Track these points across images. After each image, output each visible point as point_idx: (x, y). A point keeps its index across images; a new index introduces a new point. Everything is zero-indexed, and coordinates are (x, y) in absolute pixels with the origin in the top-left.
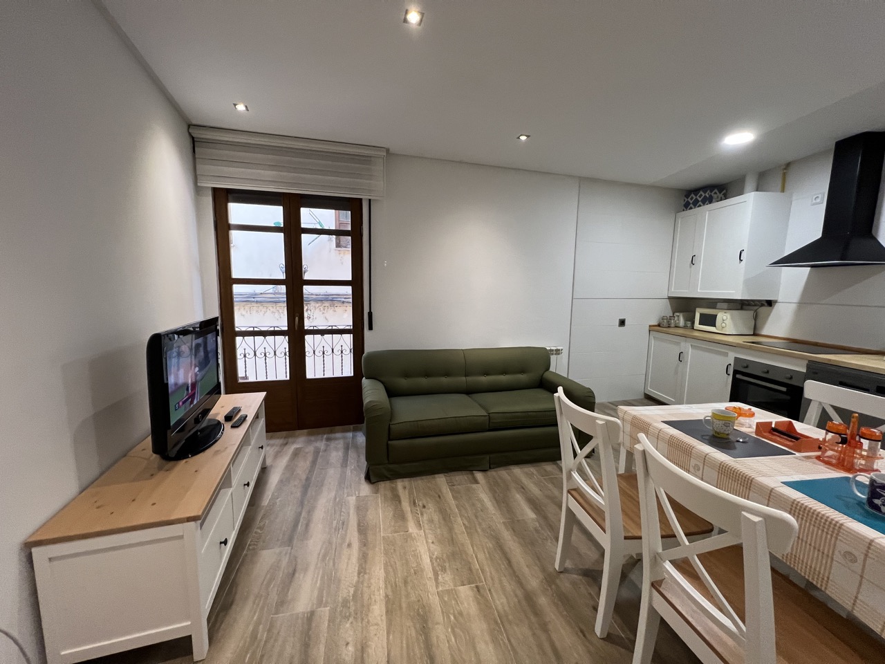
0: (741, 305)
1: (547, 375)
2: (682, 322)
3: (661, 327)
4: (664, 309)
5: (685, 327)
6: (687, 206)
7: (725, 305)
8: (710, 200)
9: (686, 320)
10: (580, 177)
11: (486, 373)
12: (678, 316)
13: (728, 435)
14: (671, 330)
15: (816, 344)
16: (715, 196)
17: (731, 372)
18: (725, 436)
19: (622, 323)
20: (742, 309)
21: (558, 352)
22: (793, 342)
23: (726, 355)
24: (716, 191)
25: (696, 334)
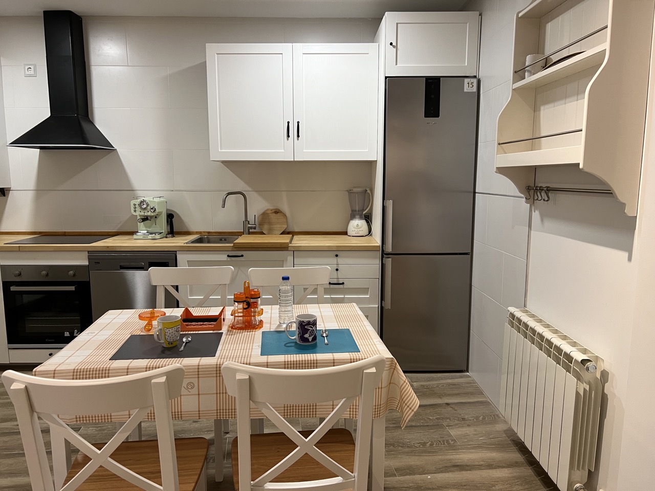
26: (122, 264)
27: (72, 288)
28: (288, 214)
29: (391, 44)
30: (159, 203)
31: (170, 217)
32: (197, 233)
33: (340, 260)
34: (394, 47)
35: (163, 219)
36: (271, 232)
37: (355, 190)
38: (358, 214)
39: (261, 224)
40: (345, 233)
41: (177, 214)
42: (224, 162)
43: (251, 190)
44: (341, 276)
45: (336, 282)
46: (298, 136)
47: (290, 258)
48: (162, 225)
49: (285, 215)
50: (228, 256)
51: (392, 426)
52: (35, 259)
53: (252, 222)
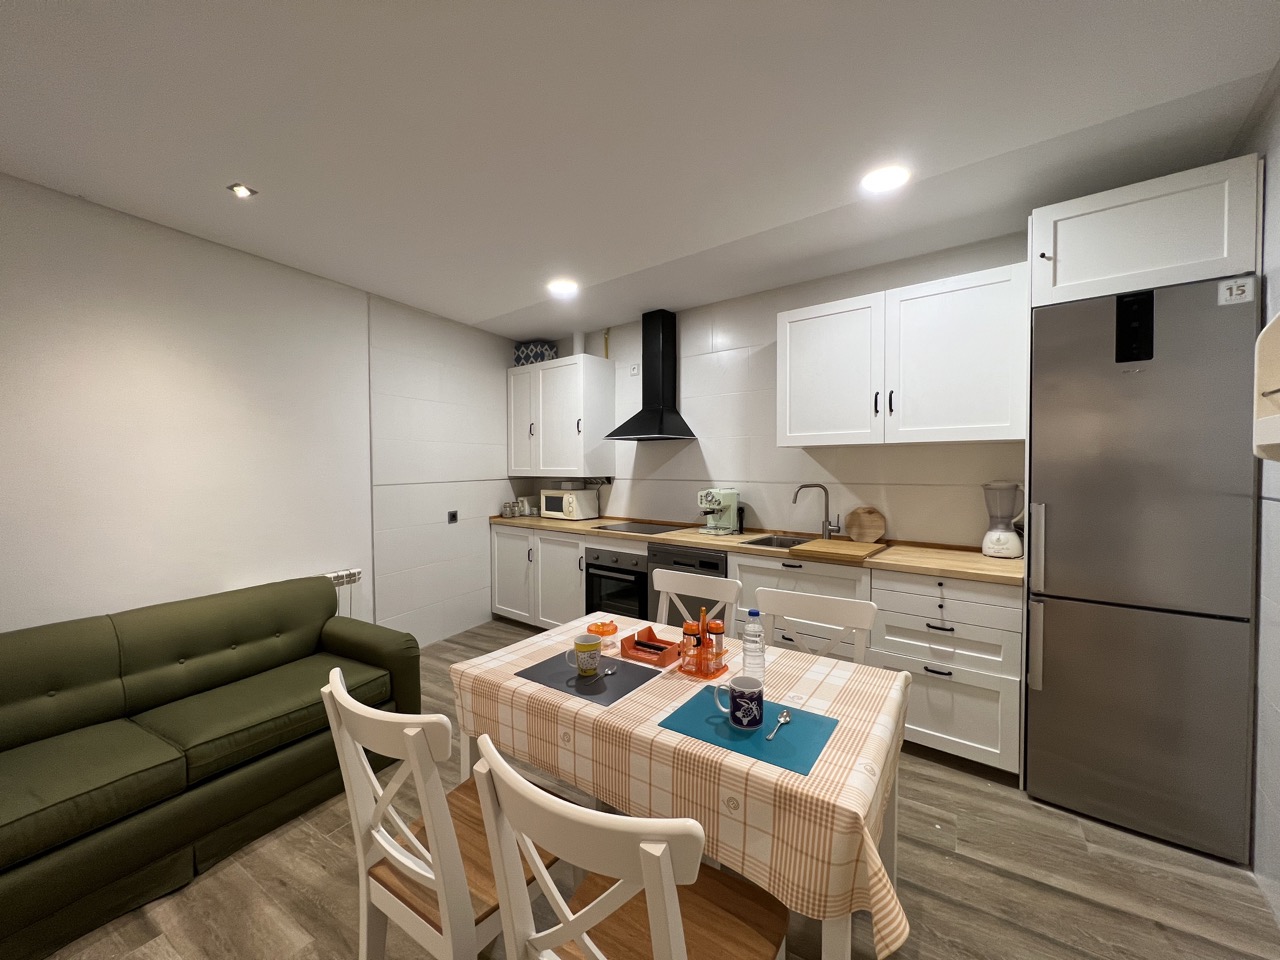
0: (584, 484)
1: (331, 626)
2: (527, 510)
3: (504, 517)
4: (506, 494)
5: (531, 515)
6: (518, 361)
7: (569, 485)
8: (540, 357)
9: (532, 506)
10: (368, 293)
11: (184, 655)
12: (522, 502)
13: (595, 669)
14: (516, 521)
15: (650, 523)
16: (546, 353)
17: (584, 566)
18: (592, 673)
19: (453, 517)
20: (585, 488)
21: (352, 578)
22: (635, 524)
23: (576, 546)
24: (546, 347)
25: (545, 523)
26: (675, 559)
27: (632, 578)
28: (887, 515)
29: (1043, 256)
30: (725, 496)
31: (741, 511)
32: (771, 531)
33: (947, 593)
34: (1049, 259)
35: (733, 514)
36: (861, 538)
37: (995, 485)
38: (1001, 523)
39: (849, 526)
40: (979, 550)
41: (750, 507)
42: (807, 449)
43: (837, 481)
44: (950, 617)
45: (939, 625)
46: (891, 410)
47: (866, 579)
48: (731, 519)
49: (883, 517)
50: (784, 565)
51: (998, 914)
52: (609, 545)
53: (834, 523)
